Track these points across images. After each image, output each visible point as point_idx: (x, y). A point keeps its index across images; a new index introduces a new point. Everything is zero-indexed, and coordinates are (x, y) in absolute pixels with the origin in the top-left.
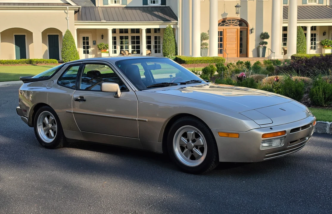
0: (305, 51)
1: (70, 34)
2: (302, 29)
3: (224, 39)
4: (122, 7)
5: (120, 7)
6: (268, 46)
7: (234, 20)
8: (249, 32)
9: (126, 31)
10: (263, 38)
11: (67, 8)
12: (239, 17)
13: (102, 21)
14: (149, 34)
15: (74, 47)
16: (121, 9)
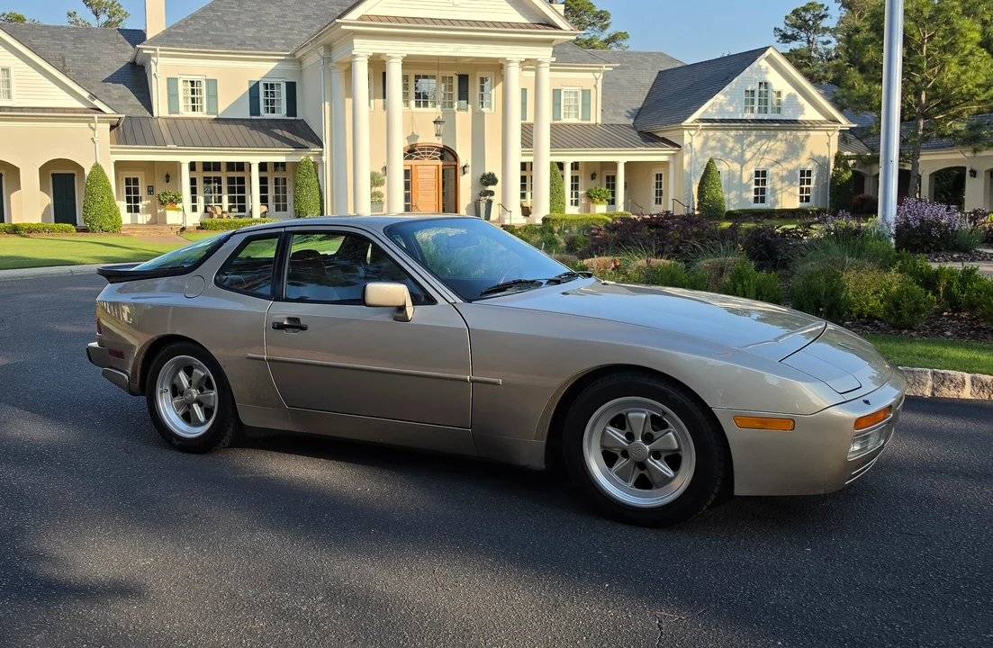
0: (562, 210)
1: (102, 171)
2: (557, 168)
3: (414, 185)
4: (209, 119)
5: (204, 119)
6: (496, 199)
7: (431, 148)
8: (460, 172)
9: (217, 166)
10: (487, 184)
11: (94, 117)
12: (439, 142)
13: (168, 146)
14: (264, 174)
15: (110, 198)
16: (205, 123)
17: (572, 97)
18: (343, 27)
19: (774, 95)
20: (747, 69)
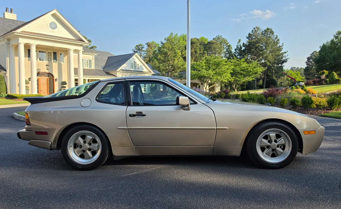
7: (45, 73)
10: (63, 85)
17: (86, 61)
18: (15, 34)
19: (137, 65)
20: (131, 58)
